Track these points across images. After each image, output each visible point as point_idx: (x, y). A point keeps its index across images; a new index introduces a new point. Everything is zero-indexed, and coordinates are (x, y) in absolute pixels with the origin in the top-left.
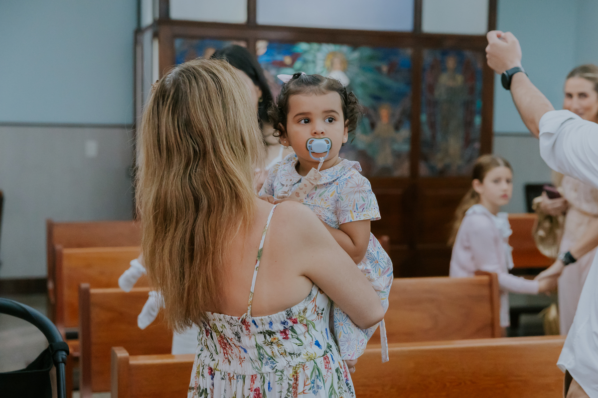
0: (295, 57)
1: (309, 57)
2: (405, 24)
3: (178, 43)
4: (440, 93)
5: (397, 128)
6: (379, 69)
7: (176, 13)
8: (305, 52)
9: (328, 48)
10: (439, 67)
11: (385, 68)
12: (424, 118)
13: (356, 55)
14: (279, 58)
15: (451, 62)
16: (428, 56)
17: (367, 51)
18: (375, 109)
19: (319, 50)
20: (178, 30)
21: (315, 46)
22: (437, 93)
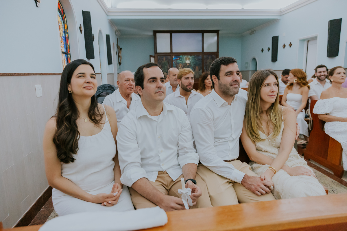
0: (180, 58)
1: (182, 58)
2: (200, 51)
3: (159, 57)
4: (208, 63)
5: (200, 70)
6: (196, 59)
7: (158, 51)
8: (182, 57)
9: (186, 56)
10: (207, 58)
11: (197, 59)
12: (205, 68)
13: (191, 57)
14: (177, 58)
15: (210, 57)
16: (205, 57)
17: (193, 56)
18: (195, 67)
19: (184, 57)
20: (158, 54)
21: (183, 56)
22: (207, 63)
